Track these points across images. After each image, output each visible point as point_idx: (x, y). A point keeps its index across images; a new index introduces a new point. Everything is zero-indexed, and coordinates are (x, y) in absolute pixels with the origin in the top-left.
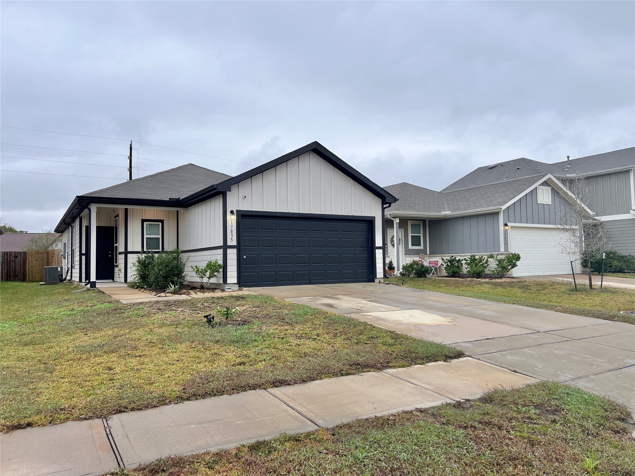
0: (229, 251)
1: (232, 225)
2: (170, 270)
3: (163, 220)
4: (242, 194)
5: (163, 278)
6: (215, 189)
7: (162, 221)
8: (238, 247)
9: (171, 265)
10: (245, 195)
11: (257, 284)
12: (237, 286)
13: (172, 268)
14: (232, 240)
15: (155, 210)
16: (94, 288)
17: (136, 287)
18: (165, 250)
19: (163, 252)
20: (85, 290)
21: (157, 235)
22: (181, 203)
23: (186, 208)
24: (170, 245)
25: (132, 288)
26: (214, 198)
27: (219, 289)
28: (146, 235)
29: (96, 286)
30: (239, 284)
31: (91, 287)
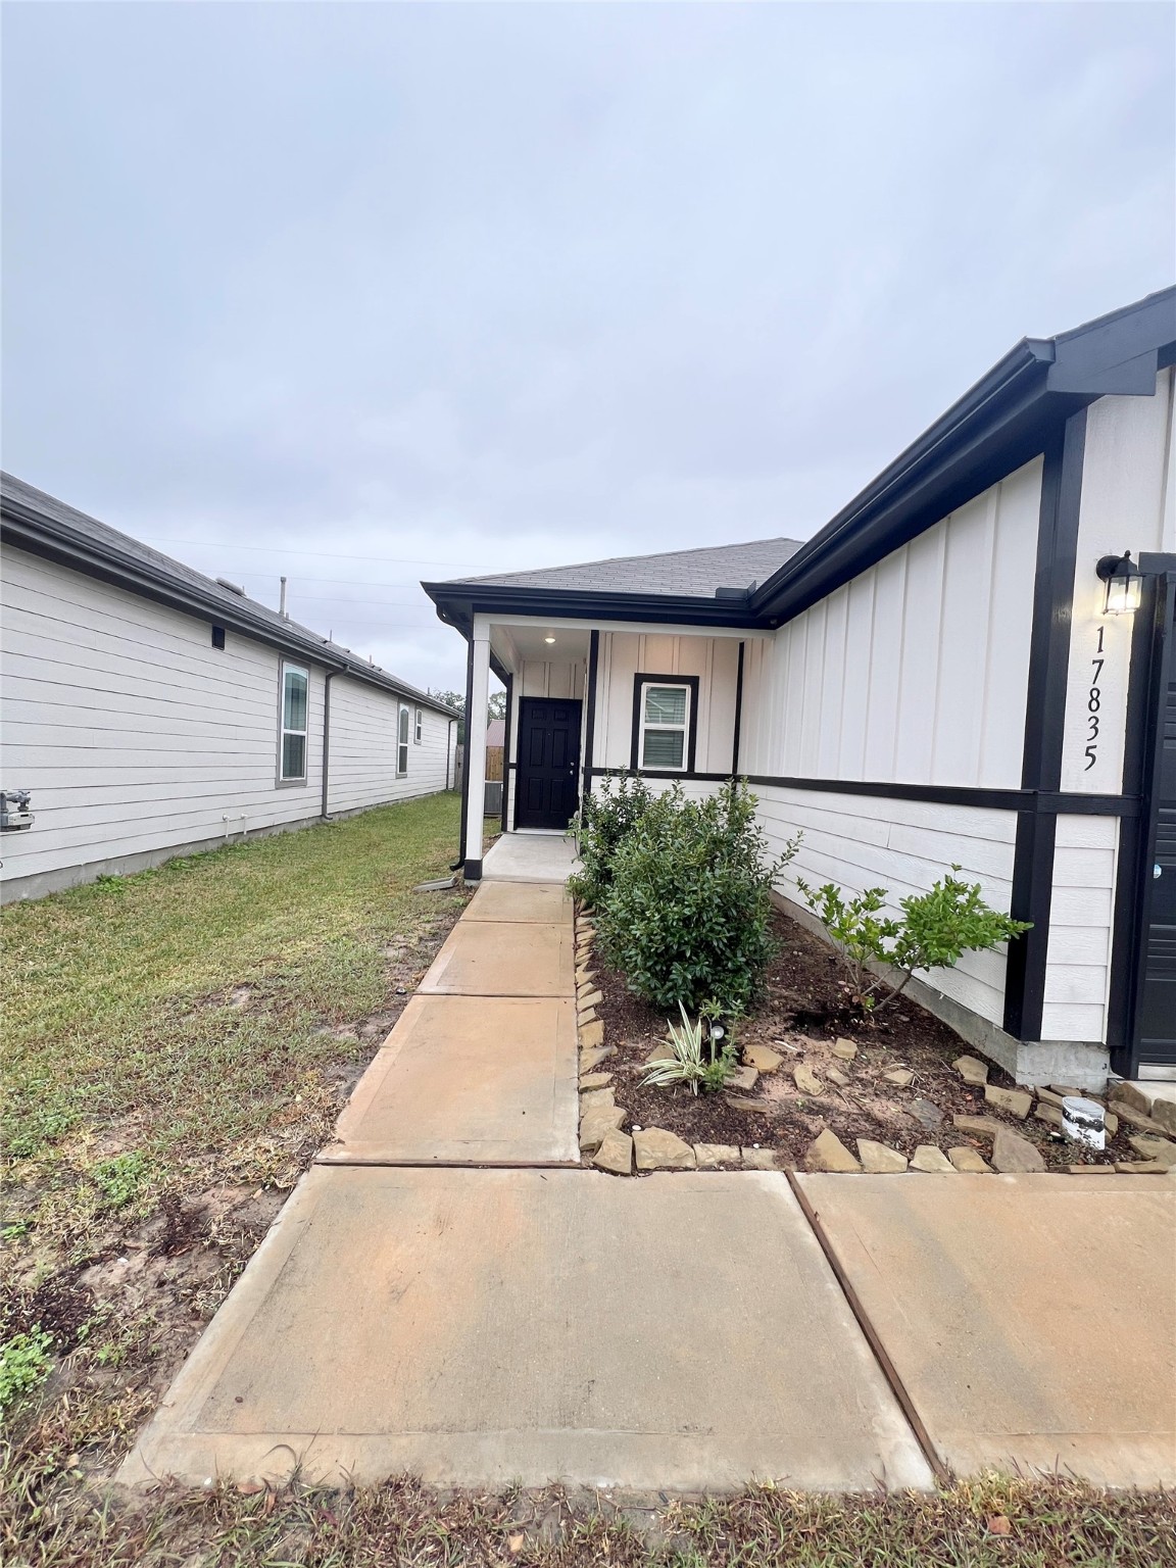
0: (1069, 831)
1: (1099, 657)
2: (686, 920)
3: (697, 678)
5: (646, 959)
6: (1040, 371)
7: (694, 681)
9: (695, 892)
12: (1105, 1059)
13: (700, 910)
14: (1094, 766)
15: (677, 641)
16: (473, 883)
17: (584, 901)
18: (698, 769)
19: (691, 775)
20: (449, 883)
21: (677, 722)
22: (756, 605)
23: (774, 627)
24: (712, 755)
25: (575, 903)
26: (944, 520)
27: (969, 1050)
28: (646, 722)
29: (483, 874)
30: (1122, 1048)
31: (467, 876)
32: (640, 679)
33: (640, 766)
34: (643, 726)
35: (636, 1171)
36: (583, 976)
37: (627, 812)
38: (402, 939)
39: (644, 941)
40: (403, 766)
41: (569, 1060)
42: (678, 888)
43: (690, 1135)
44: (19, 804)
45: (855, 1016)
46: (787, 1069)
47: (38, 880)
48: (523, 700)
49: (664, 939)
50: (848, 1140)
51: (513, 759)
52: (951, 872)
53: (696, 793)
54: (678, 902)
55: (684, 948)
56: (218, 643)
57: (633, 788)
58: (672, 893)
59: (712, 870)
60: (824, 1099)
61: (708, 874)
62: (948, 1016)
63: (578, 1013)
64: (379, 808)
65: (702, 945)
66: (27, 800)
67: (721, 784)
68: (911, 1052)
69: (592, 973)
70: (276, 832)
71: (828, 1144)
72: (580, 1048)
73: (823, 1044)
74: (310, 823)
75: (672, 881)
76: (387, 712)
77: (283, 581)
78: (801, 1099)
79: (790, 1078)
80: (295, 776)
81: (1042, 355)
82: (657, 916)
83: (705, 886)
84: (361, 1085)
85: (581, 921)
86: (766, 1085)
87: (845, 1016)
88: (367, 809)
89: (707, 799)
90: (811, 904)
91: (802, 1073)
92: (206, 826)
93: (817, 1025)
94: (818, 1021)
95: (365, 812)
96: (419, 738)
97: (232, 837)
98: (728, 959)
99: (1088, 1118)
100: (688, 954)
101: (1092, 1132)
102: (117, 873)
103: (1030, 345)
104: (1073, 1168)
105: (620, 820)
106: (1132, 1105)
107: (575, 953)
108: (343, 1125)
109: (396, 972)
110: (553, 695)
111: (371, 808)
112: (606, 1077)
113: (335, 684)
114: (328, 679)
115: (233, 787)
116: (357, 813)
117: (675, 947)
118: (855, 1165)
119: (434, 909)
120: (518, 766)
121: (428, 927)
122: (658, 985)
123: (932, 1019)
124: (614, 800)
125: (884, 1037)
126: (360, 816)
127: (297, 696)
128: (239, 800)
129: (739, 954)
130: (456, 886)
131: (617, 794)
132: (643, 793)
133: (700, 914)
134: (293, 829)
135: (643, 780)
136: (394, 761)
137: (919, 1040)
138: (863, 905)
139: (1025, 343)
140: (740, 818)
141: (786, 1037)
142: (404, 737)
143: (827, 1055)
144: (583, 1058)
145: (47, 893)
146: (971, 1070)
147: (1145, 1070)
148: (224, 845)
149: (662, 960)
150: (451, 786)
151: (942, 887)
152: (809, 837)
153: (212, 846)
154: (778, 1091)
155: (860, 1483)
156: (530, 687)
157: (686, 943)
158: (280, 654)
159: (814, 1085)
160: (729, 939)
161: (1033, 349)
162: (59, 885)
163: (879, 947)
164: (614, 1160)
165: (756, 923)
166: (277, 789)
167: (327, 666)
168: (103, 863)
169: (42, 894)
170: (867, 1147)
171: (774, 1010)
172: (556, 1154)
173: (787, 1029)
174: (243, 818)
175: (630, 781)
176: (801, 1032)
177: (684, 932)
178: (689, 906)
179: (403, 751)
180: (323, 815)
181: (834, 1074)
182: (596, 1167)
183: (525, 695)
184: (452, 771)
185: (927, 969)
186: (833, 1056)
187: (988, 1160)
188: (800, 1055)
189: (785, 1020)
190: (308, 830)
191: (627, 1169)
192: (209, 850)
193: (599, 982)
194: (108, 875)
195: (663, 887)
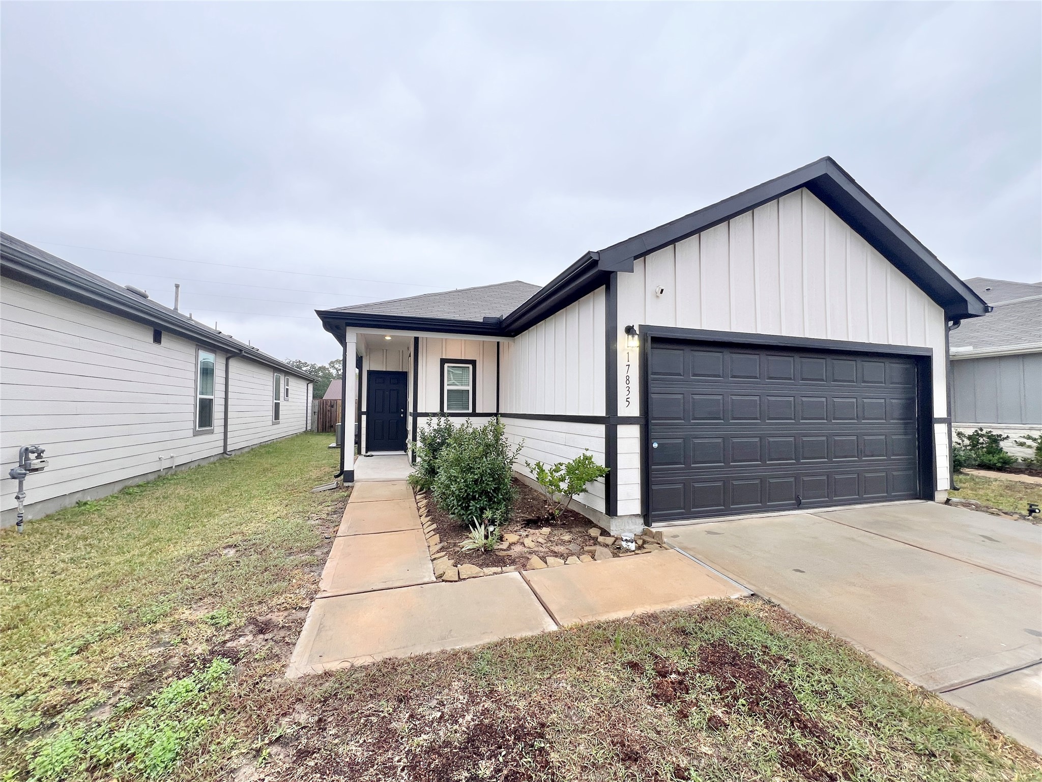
0: (622, 431)
1: (628, 364)
2: (476, 481)
3: (475, 361)
4: (653, 284)
5: (458, 501)
6: (595, 263)
7: (473, 363)
8: (645, 421)
9: (479, 468)
10: (663, 288)
11: (682, 514)
12: (641, 521)
13: (482, 476)
14: (629, 405)
15: (463, 342)
16: (350, 484)
17: (419, 487)
18: (478, 411)
19: (474, 414)
20: (334, 486)
21: (465, 385)
22: (504, 325)
23: (514, 336)
24: (485, 403)
25: (413, 489)
26: (577, 302)
27: (596, 526)
28: (448, 385)
29: (355, 479)
30: (646, 515)
31: (345, 481)
32: (443, 362)
33: (446, 410)
34: (446, 388)
35: (460, 579)
36: (424, 519)
37: (442, 436)
38: (316, 516)
39: (457, 492)
40: (277, 416)
41: (424, 551)
42: (471, 467)
43: (481, 566)
44: (36, 454)
45: (551, 520)
46: (521, 541)
47: (39, 506)
48: (370, 373)
49: (466, 491)
50: (543, 559)
51: (364, 409)
52: (585, 452)
53: (478, 423)
54: (472, 473)
55: (475, 494)
56: (157, 339)
57: (445, 423)
58: (470, 469)
59: (486, 458)
60: (536, 549)
61: (485, 459)
62: (589, 515)
63: (425, 535)
64: (262, 446)
65: (484, 492)
66: (43, 451)
67: (489, 419)
68: (573, 530)
69: (430, 517)
70: (193, 466)
71: (535, 560)
72: (429, 546)
73: (537, 531)
74: (216, 458)
75: (468, 465)
76: (264, 380)
77: (177, 286)
78: (526, 550)
79: (523, 544)
80: (205, 426)
81: (595, 257)
82: (463, 481)
83: (484, 465)
84: (324, 573)
85: (418, 497)
86: (512, 547)
87: (547, 520)
88: (254, 447)
89: (482, 426)
90: (532, 472)
91: (527, 541)
92: (148, 465)
93: (535, 524)
94: (533, 523)
95: (252, 449)
96: (287, 396)
97: (165, 471)
98: (495, 497)
99: (628, 539)
100: (477, 496)
101: (629, 544)
102: (89, 499)
103: (591, 254)
104: (620, 555)
105: (438, 440)
106: (649, 536)
107: (419, 511)
108: (322, 585)
109: (320, 530)
110: (389, 369)
111: (256, 446)
112: (443, 554)
113: (233, 364)
114: (227, 359)
115: (167, 436)
116: (247, 450)
117: (471, 494)
118: (546, 566)
119: (329, 499)
120: (367, 413)
121: (330, 508)
122: (464, 513)
123: (584, 517)
124: (435, 430)
125: (563, 526)
126: (249, 452)
127: (207, 372)
128: (169, 445)
129: (500, 494)
130: (338, 487)
131: (436, 427)
132: (450, 426)
133: (482, 478)
134: (203, 463)
135: (450, 418)
136: (271, 413)
137: (577, 526)
138: (553, 470)
139: (589, 253)
140: (498, 434)
141: (522, 530)
142: (277, 397)
143: (538, 534)
144: (431, 550)
145: (45, 515)
146: (594, 532)
147: (654, 525)
148: (159, 477)
149: (465, 500)
150: (309, 428)
151: (582, 458)
152: (528, 442)
153: (151, 477)
154: (518, 549)
155: (537, 632)
156: (373, 364)
157: (476, 492)
158: (197, 345)
159: (532, 545)
160: (495, 488)
161: (592, 255)
162: (52, 509)
163: (558, 486)
164: (451, 577)
165: (506, 480)
166: (194, 436)
167: (227, 351)
168: (81, 493)
169: (42, 515)
170: (550, 560)
171: (517, 522)
172: (426, 580)
173: (522, 527)
174: (172, 457)
175: (443, 419)
176: (528, 528)
177: (475, 486)
178: (477, 474)
179: (277, 406)
180: (225, 452)
181: (540, 540)
182: (443, 581)
183: (371, 369)
184: (309, 418)
185: (579, 494)
186: (541, 534)
187: (593, 558)
188: (527, 535)
189: (522, 524)
190: (215, 463)
191: (457, 579)
192: (149, 480)
193: (433, 521)
194: (84, 501)
195: (465, 467)
